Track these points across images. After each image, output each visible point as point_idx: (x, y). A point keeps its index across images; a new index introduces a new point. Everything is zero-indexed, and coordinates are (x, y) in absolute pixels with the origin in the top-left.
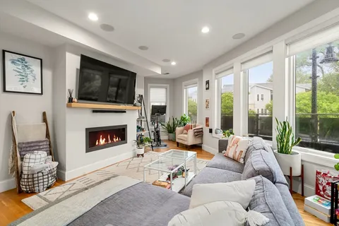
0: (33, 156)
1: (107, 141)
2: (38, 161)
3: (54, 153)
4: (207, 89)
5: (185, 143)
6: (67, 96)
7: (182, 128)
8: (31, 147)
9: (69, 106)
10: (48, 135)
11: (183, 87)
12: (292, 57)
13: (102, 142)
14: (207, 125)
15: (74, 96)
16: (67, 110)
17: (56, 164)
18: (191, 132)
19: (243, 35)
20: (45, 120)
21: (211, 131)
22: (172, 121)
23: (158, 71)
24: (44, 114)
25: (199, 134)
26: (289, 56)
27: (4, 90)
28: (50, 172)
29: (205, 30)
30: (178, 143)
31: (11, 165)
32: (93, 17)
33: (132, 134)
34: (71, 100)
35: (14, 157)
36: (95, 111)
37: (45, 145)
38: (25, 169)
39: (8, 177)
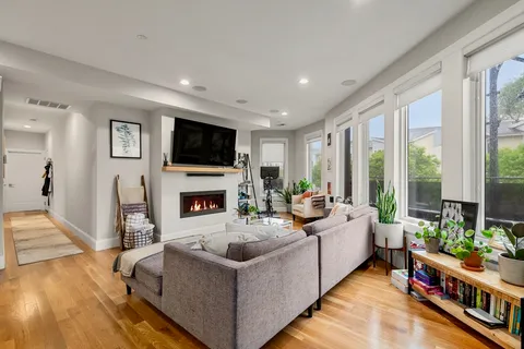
0: (134, 217)
1: (202, 207)
2: (137, 222)
3: (151, 216)
4: (329, 144)
5: (302, 215)
6: (163, 159)
7: (300, 196)
8: (132, 209)
9: (164, 170)
10: (145, 199)
11: (305, 141)
12: (403, 109)
13: (197, 208)
14: (329, 193)
15: (169, 159)
16: (163, 174)
17: (152, 226)
18: (308, 202)
19: (354, 81)
20: (143, 184)
21: (332, 200)
22: (292, 187)
23: (266, 124)
24: (142, 177)
25: (319, 203)
26: (400, 108)
27: (111, 156)
28: (148, 233)
29: (304, 81)
30: (294, 216)
31: (116, 224)
32: (185, 82)
33: (232, 202)
34: (166, 164)
35: (119, 216)
36: (190, 175)
37: (143, 207)
38: (127, 228)
39: (114, 236)
